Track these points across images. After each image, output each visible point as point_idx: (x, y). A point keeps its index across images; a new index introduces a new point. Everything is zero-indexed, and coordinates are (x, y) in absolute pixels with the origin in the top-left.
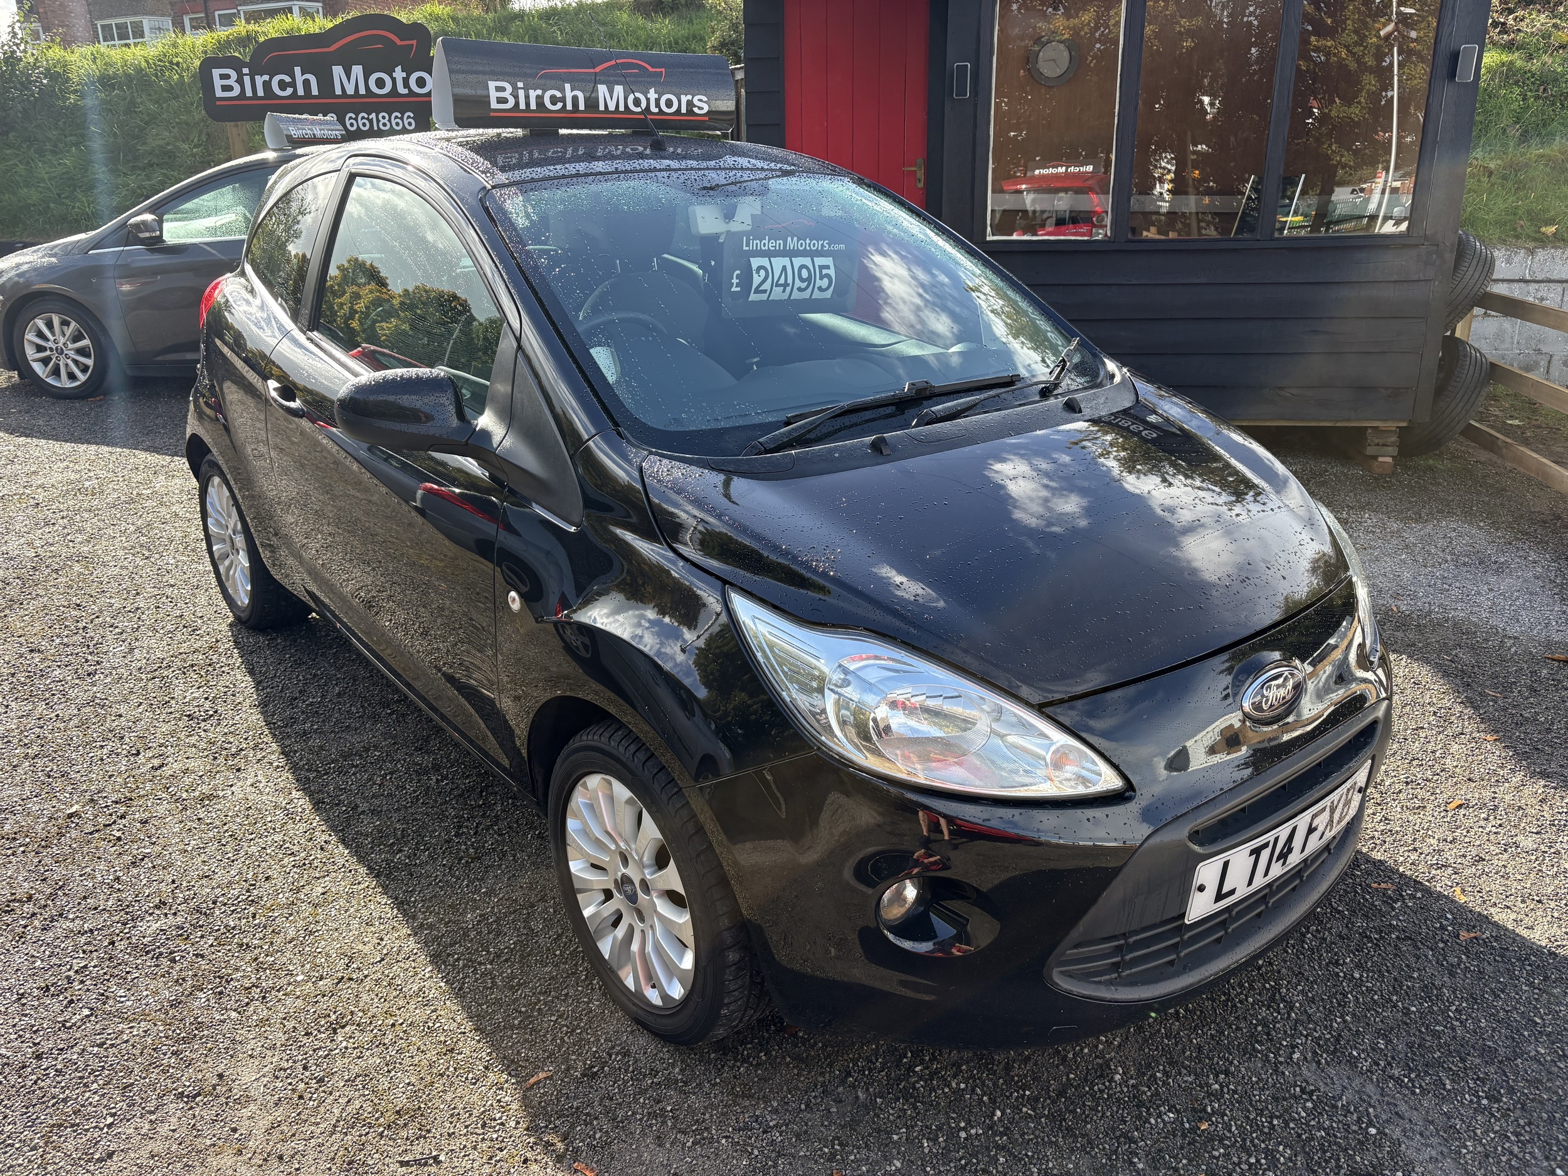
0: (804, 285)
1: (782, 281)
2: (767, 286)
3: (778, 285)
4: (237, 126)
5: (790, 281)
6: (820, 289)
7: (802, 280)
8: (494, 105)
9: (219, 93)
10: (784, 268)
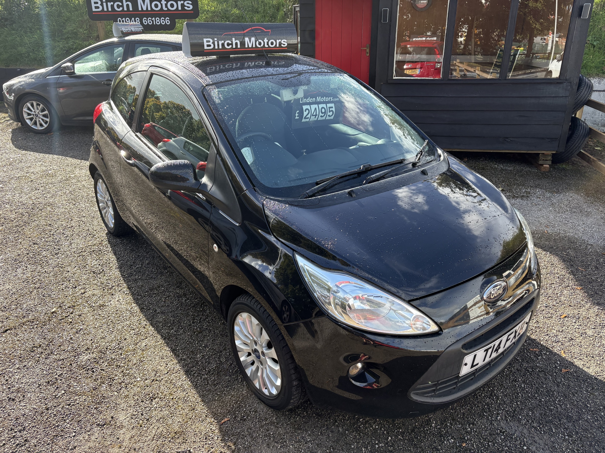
0: (323, 115)
1: (315, 114)
2: (309, 116)
3: (313, 115)
4: (101, 22)
5: (318, 114)
6: (329, 116)
7: (322, 113)
8: (206, 47)
9: (94, 10)
10: (316, 109)
